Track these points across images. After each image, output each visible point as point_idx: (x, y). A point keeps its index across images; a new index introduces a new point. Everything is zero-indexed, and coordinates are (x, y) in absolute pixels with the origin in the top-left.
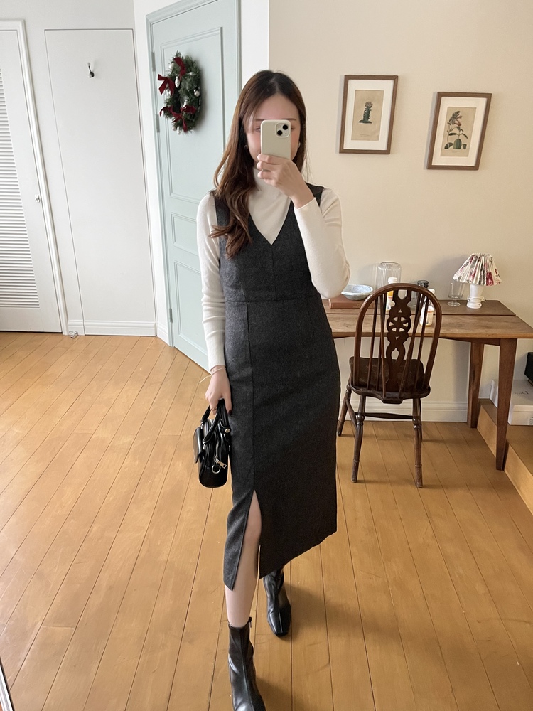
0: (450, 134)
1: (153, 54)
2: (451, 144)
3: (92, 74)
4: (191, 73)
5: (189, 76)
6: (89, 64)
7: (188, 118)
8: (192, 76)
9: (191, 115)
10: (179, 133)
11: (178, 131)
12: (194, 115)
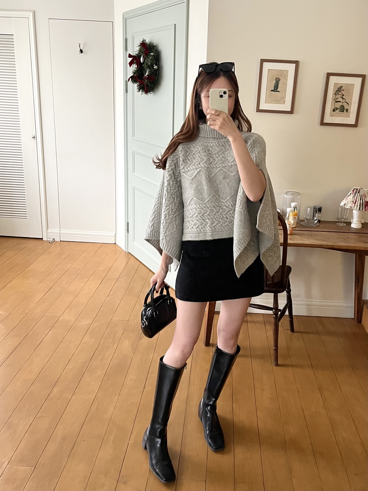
0: (336, 102)
1: (126, 40)
2: (337, 109)
3: (81, 51)
4: (152, 54)
5: (151, 55)
6: (80, 44)
7: (149, 84)
8: (153, 56)
9: (151, 82)
10: (142, 94)
11: (141, 92)
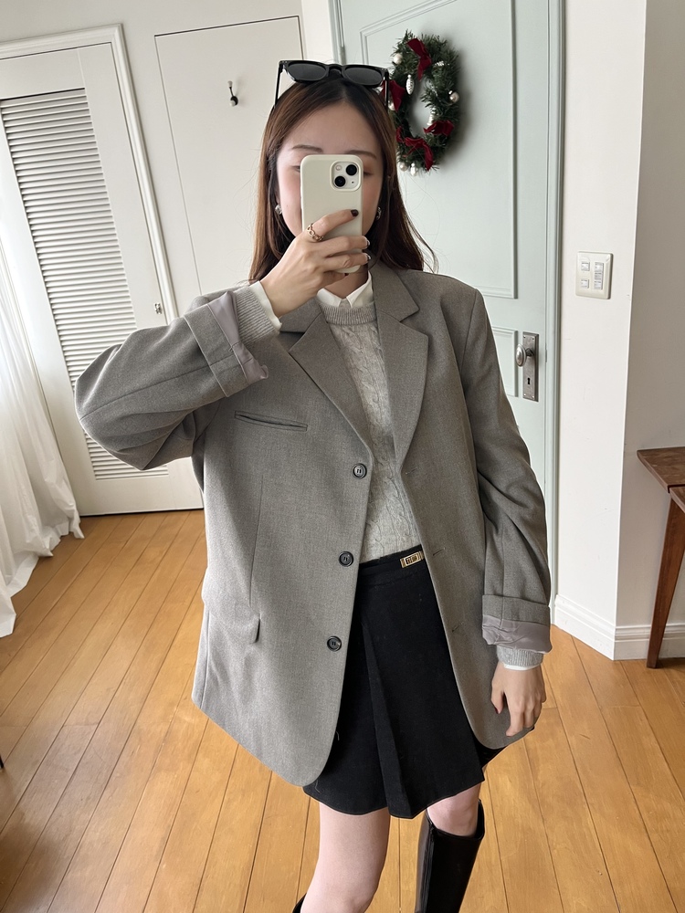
1: (343, 50)
3: (235, 99)
4: (441, 64)
5: (438, 67)
6: (231, 83)
7: (438, 145)
8: (443, 67)
9: (441, 138)
10: (415, 175)
11: (413, 170)
12: (449, 138)
